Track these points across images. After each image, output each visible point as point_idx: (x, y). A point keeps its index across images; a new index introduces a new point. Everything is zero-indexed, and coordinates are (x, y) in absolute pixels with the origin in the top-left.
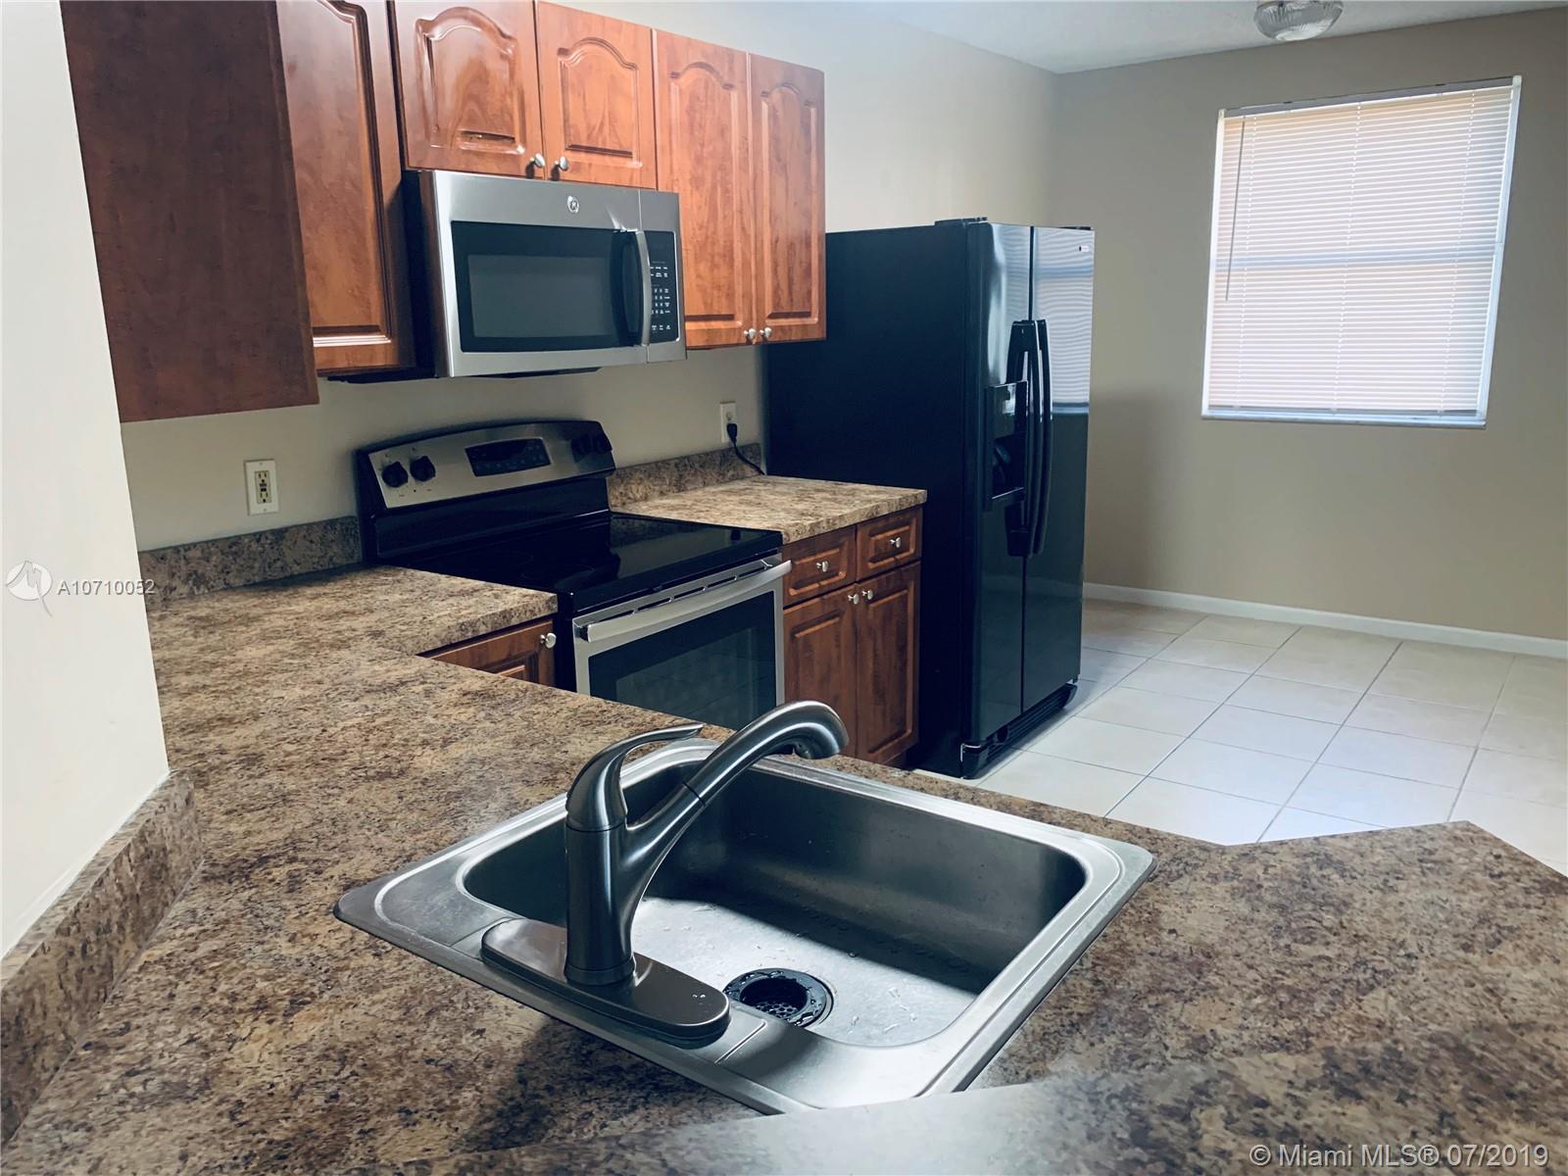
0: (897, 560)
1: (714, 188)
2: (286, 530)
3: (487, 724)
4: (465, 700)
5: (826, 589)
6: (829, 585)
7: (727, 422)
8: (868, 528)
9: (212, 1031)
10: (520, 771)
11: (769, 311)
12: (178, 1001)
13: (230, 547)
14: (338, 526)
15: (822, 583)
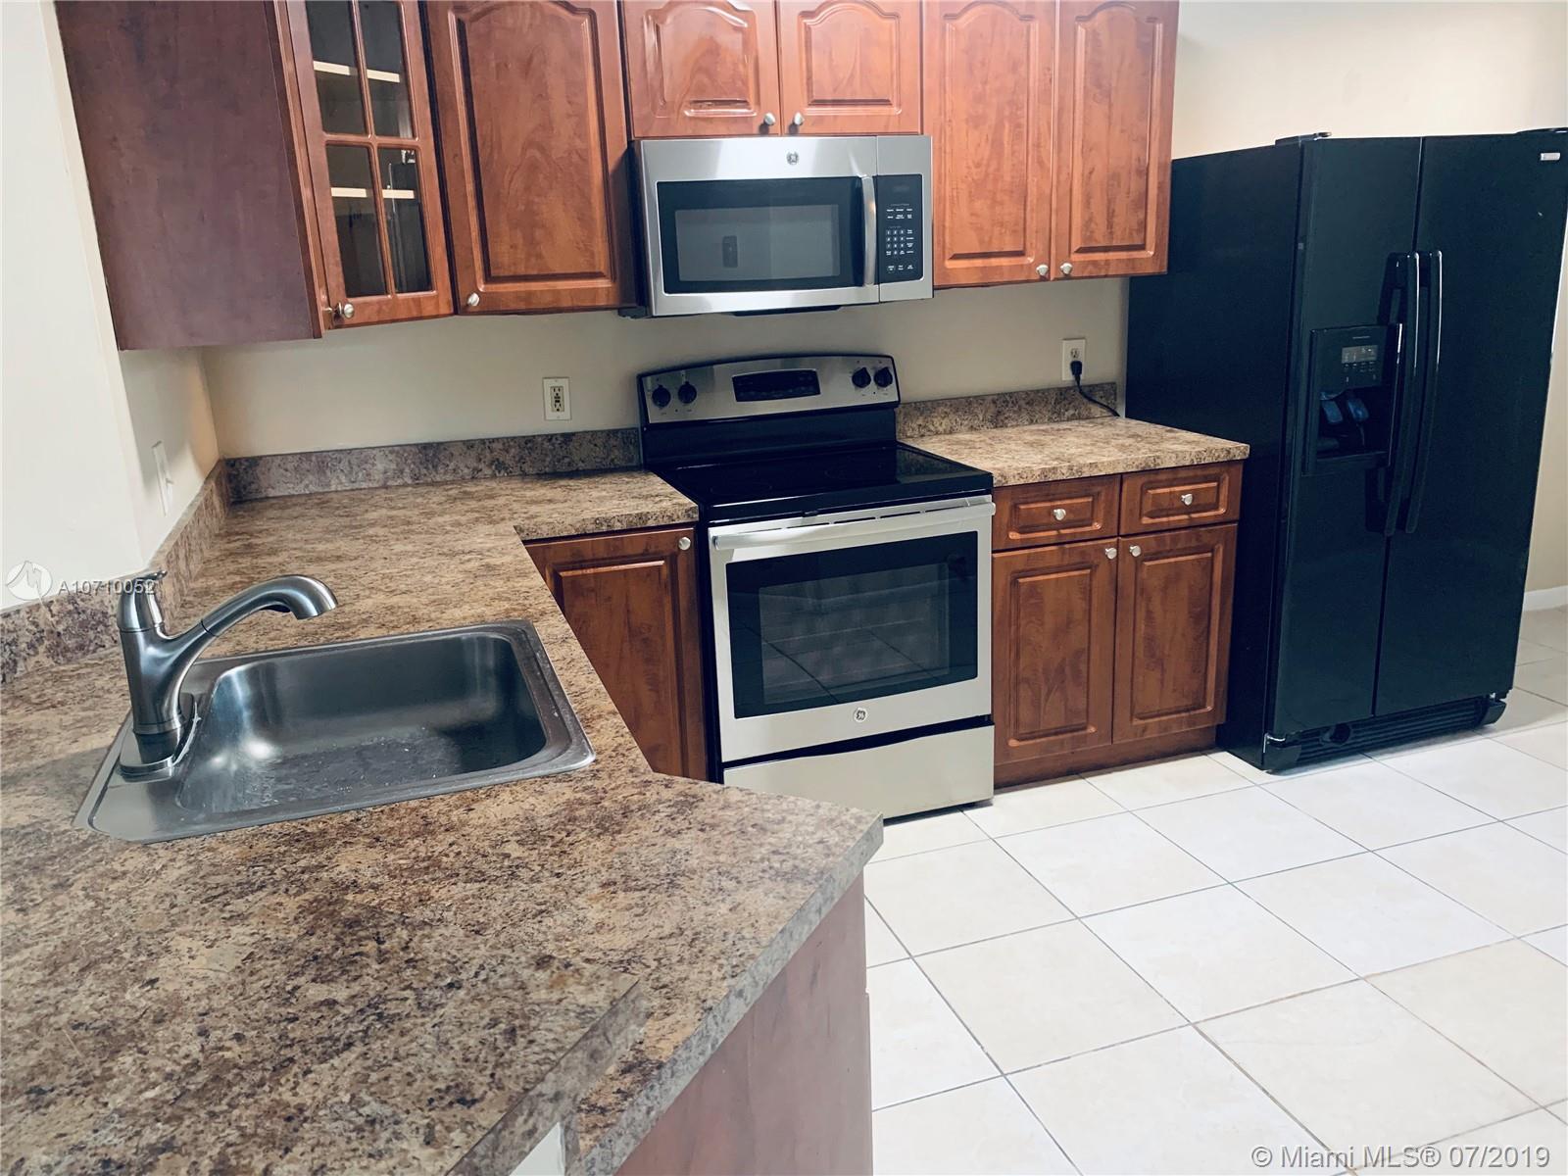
0: (1191, 519)
1: (999, 127)
6: (1073, 533)
7: (1071, 359)
8: (1141, 481)
11: (1077, 245)
13: (526, 443)
14: (619, 435)
15: (1063, 531)
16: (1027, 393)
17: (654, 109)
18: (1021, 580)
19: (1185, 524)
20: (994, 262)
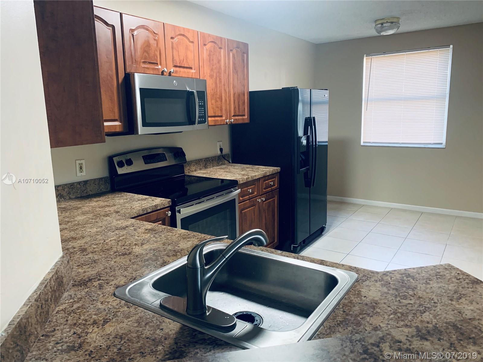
0: (272, 189)
1: (216, 78)
3: (154, 238)
4: (147, 231)
5: (251, 198)
6: (252, 196)
7: (219, 148)
8: (263, 179)
9: (80, 330)
10: (166, 253)
11: (233, 114)
12: (69, 322)
13: (71, 186)
14: (103, 180)
15: (250, 196)
16: (211, 158)
17: (132, 63)
18: (242, 212)
20: (217, 118)
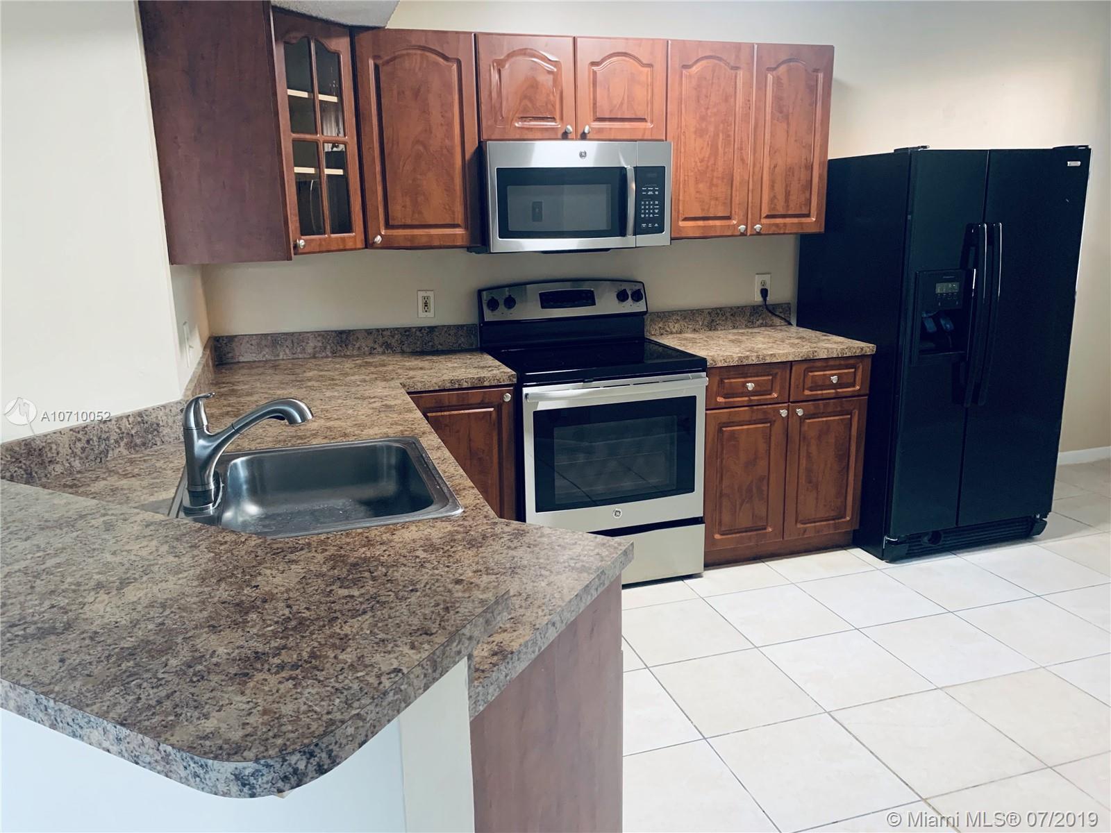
1: (716, 135)
2: (436, 327)
5: (757, 403)
6: (758, 400)
7: (760, 287)
11: (765, 212)
14: (465, 328)
15: (752, 398)
16: (731, 308)
17: (496, 121)
18: (724, 429)
19: (833, 396)
20: (711, 223)
